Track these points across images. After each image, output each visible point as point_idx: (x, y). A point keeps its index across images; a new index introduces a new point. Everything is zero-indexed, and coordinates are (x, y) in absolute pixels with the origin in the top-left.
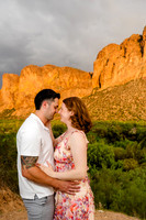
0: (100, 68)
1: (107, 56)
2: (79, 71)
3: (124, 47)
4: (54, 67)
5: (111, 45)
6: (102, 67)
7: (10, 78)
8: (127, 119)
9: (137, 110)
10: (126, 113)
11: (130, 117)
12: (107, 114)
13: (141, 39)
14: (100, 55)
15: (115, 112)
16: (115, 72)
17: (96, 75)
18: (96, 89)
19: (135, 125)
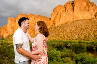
0: (54, 16)
1: (57, 11)
2: (45, 17)
3: (65, 7)
4: (33, 15)
5: (60, 6)
6: (55, 16)
7: (11, 20)
8: (67, 40)
9: (71, 35)
10: (66, 37)
11: (68, 38)
12: (57, 37)
13: (73, 3)
14: (54, 10)
15: (61, 36)
16: (61, 18)
17: (52, 19)
18: (53, 25)
19: (70, 42)
